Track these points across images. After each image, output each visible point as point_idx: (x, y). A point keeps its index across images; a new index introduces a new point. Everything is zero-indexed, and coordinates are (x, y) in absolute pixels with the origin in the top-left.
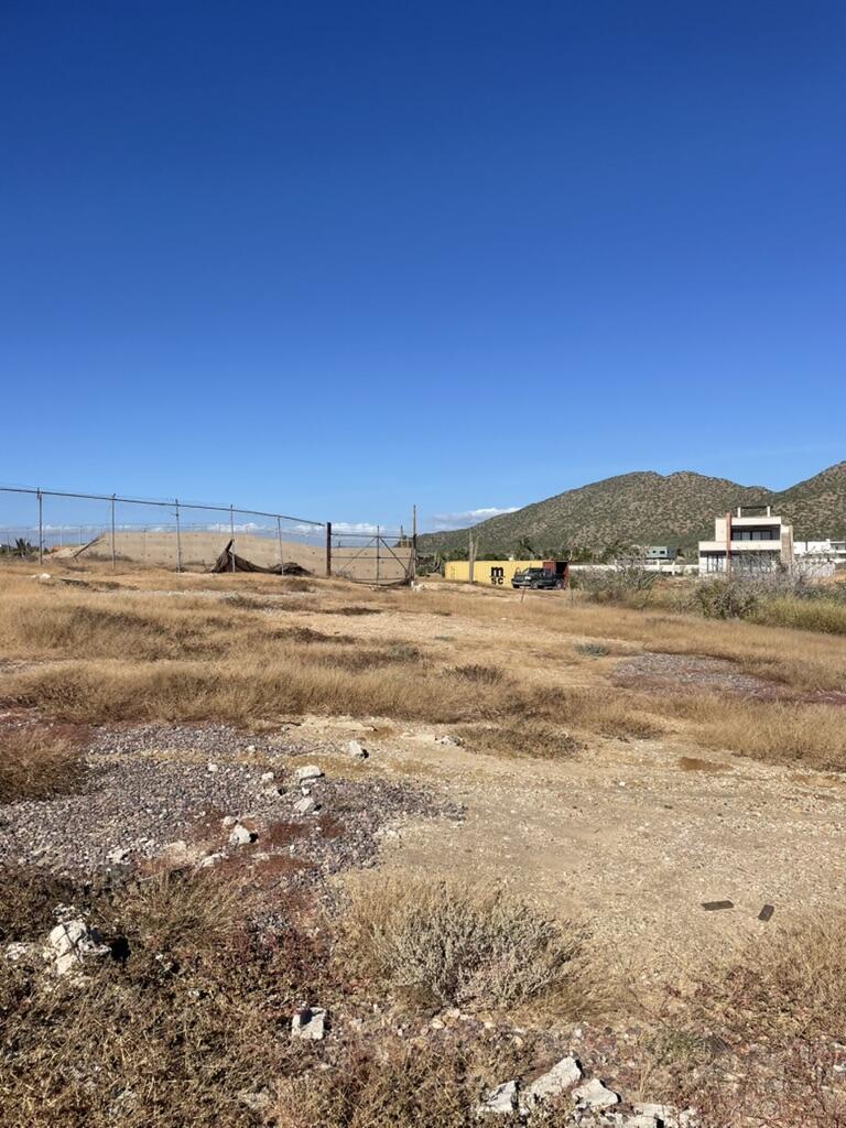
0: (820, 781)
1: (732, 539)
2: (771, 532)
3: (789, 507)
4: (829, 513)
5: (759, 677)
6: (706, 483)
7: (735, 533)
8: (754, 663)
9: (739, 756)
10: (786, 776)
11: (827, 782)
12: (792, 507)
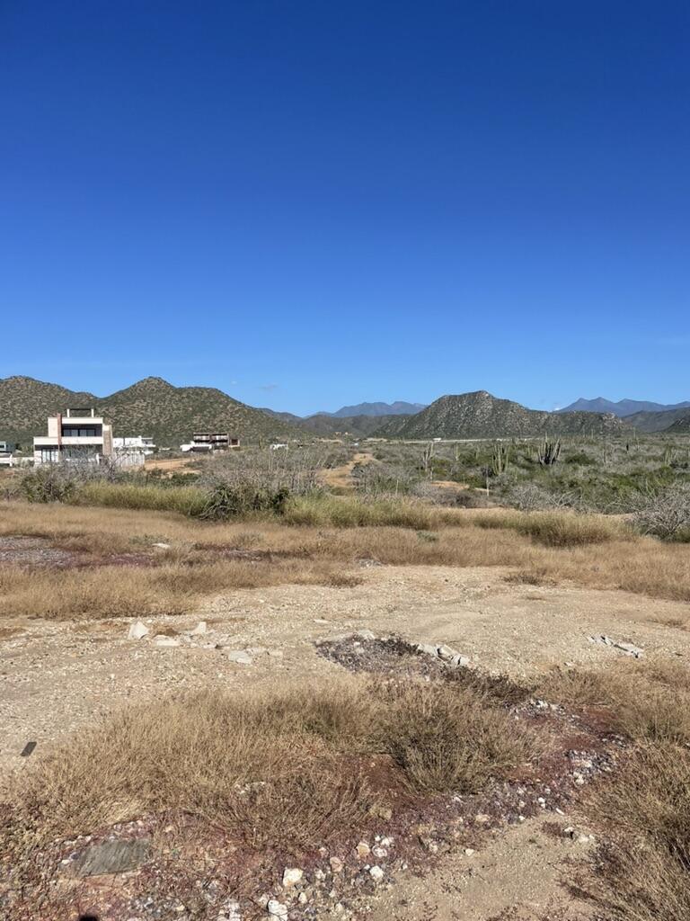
0: (98, 627)
1: (63, 435)
2: (94, 430)
3: (110, 410)
4: (141, 416)
5: (67, 549)
6: (40, 387)
7: (65, 430)
8: (63, 537)
9: (33, 618)
10: (71, 629)
11: (104, 628)
12: (113, 410)
